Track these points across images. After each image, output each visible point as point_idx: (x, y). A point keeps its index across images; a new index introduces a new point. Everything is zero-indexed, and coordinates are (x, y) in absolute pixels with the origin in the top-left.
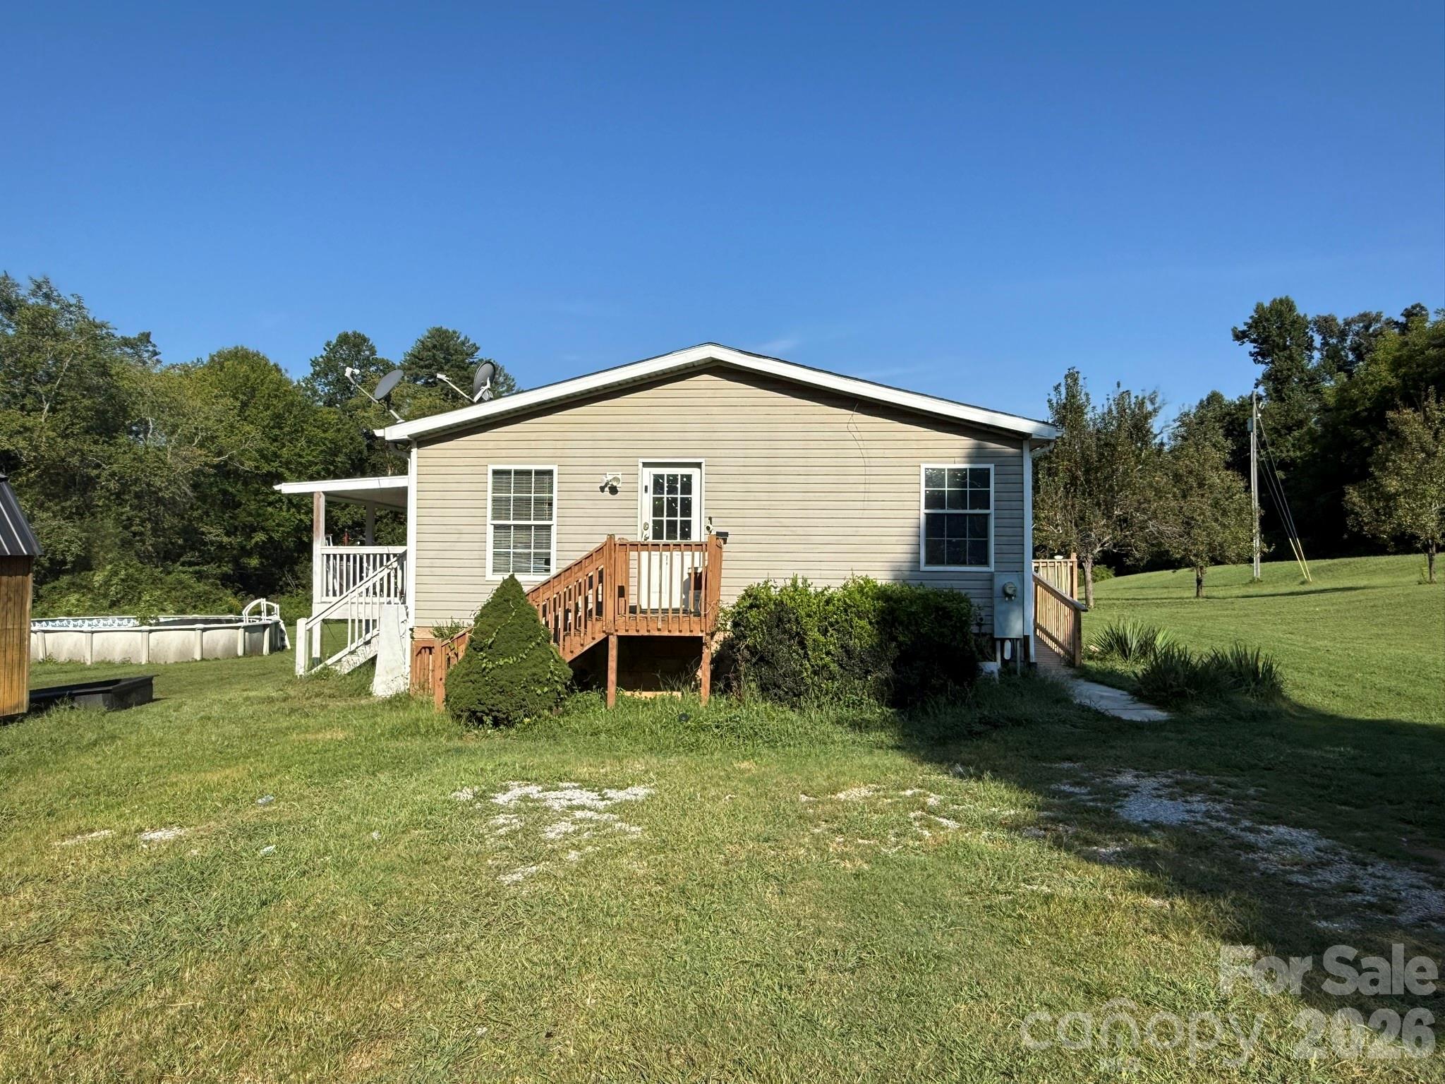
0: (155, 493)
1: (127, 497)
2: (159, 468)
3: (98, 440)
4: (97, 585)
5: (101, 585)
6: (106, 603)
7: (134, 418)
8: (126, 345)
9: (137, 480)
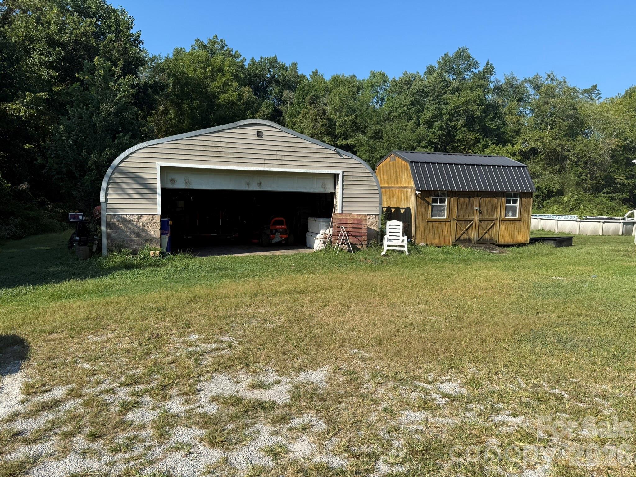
0: (593, 161)
1: (580, 163)
2: (595, 149)
3: (569, 139)
4: (565, 202)
5: (566, 202)
6: (568, 209)
7: (586, 127)
8: (585, 93)
9: (585, 156)
